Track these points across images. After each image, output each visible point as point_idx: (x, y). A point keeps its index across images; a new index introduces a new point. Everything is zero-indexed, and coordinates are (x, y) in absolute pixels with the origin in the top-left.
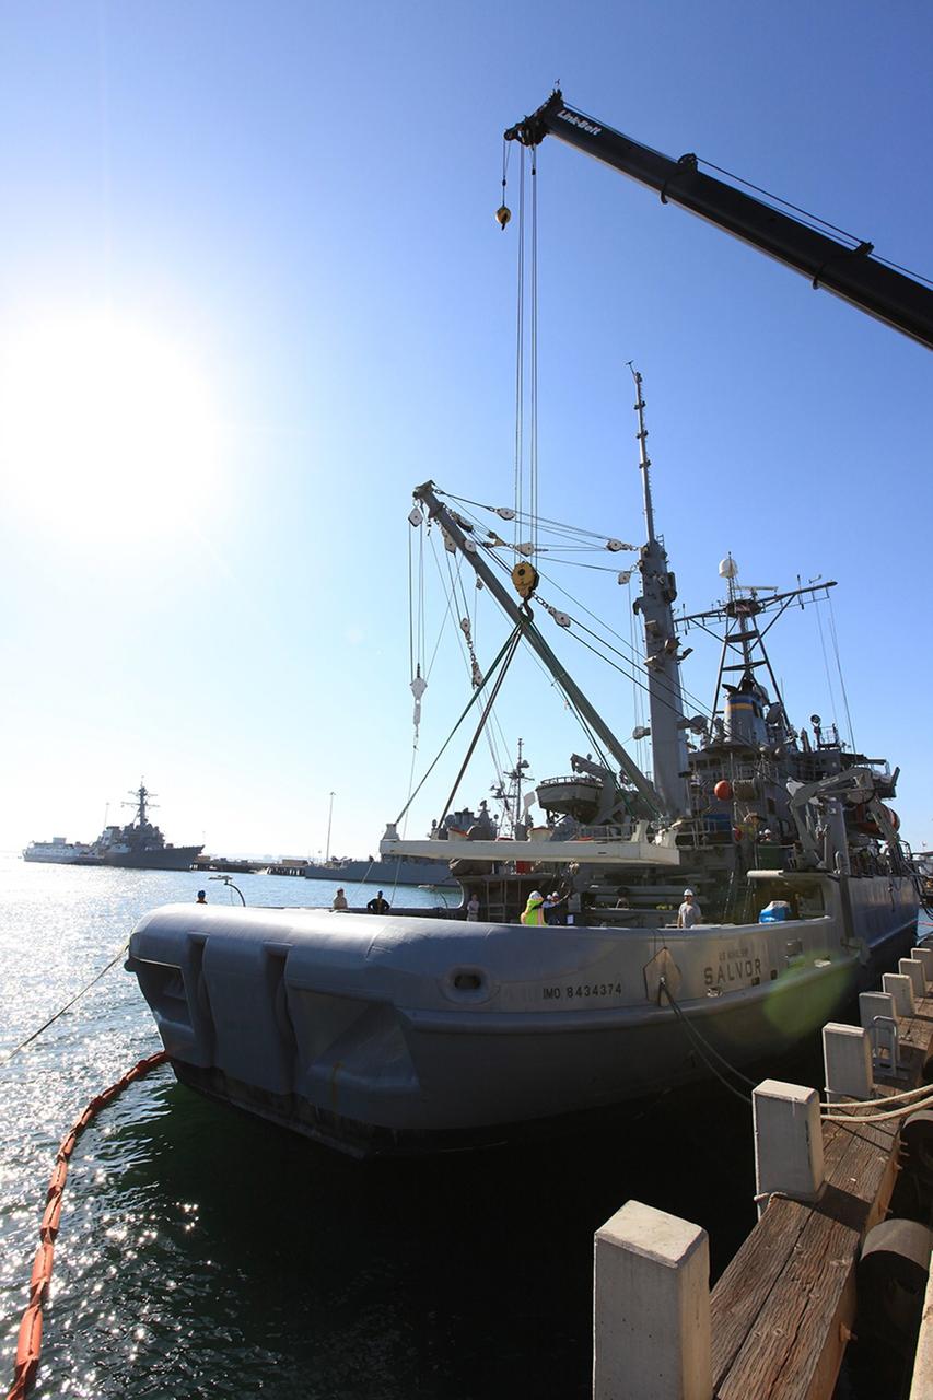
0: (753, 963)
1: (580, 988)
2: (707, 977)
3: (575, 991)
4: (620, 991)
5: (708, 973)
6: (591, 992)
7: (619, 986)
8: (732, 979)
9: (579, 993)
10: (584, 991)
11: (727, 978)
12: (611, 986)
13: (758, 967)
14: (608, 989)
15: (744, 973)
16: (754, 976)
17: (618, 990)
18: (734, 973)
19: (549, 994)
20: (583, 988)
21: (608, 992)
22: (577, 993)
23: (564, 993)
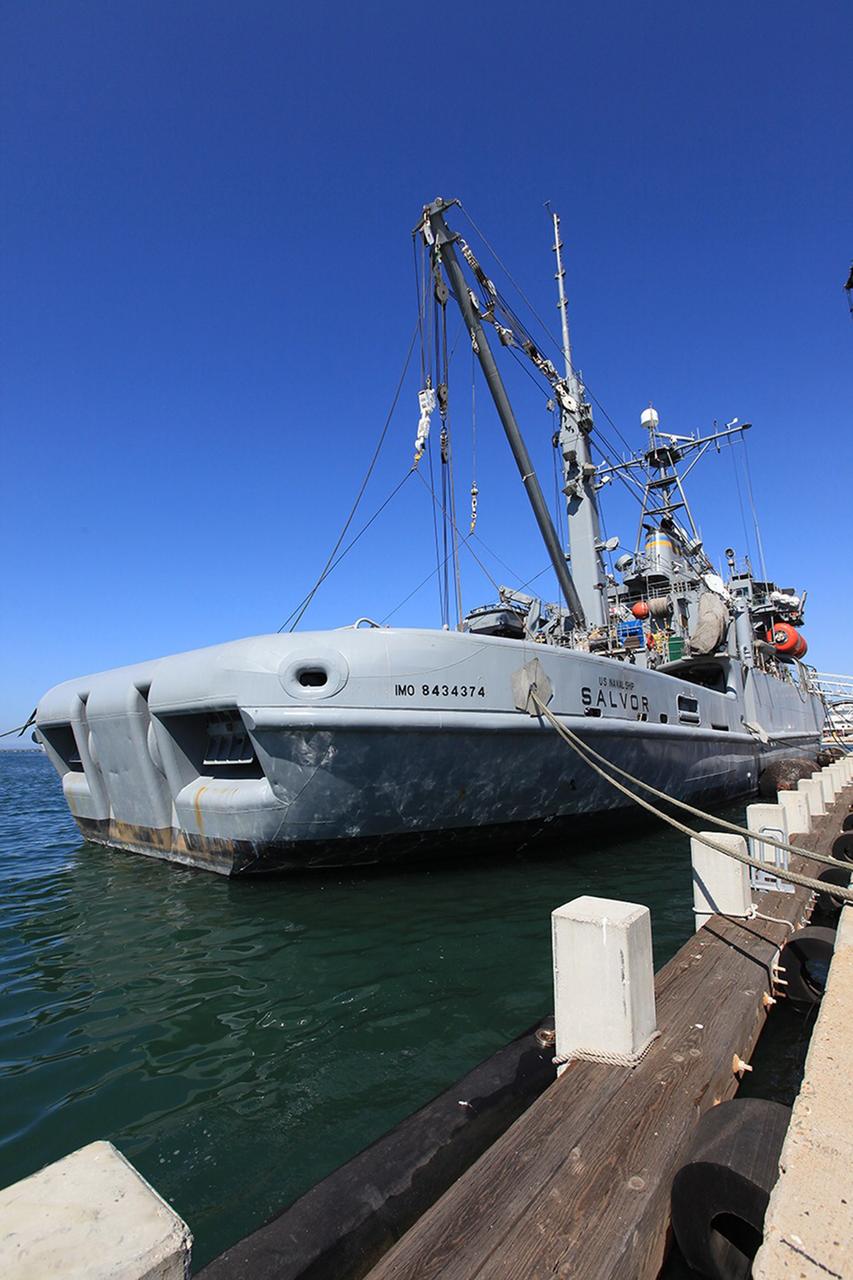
0: (639, 699)
1: (436, 688)
2: (584, 696)
3: (431, 690)
4: (483, 695)
5: (586, 693)
6: (450, 692)
7: (482, 689)
8: (614, 706)
9: (436, 691)
10: (441, 691)
11: (608, 705)
12: (473, 688)
13: (645, 705)
14: (469, 691)
15: (628, 706)
16: (640, 712)
17: (481, 693)
18: (617, 702)
19: (401, 691)
20: (440, 688)
21: (469, 693)
22: (433, 692)
23: (419, 691)
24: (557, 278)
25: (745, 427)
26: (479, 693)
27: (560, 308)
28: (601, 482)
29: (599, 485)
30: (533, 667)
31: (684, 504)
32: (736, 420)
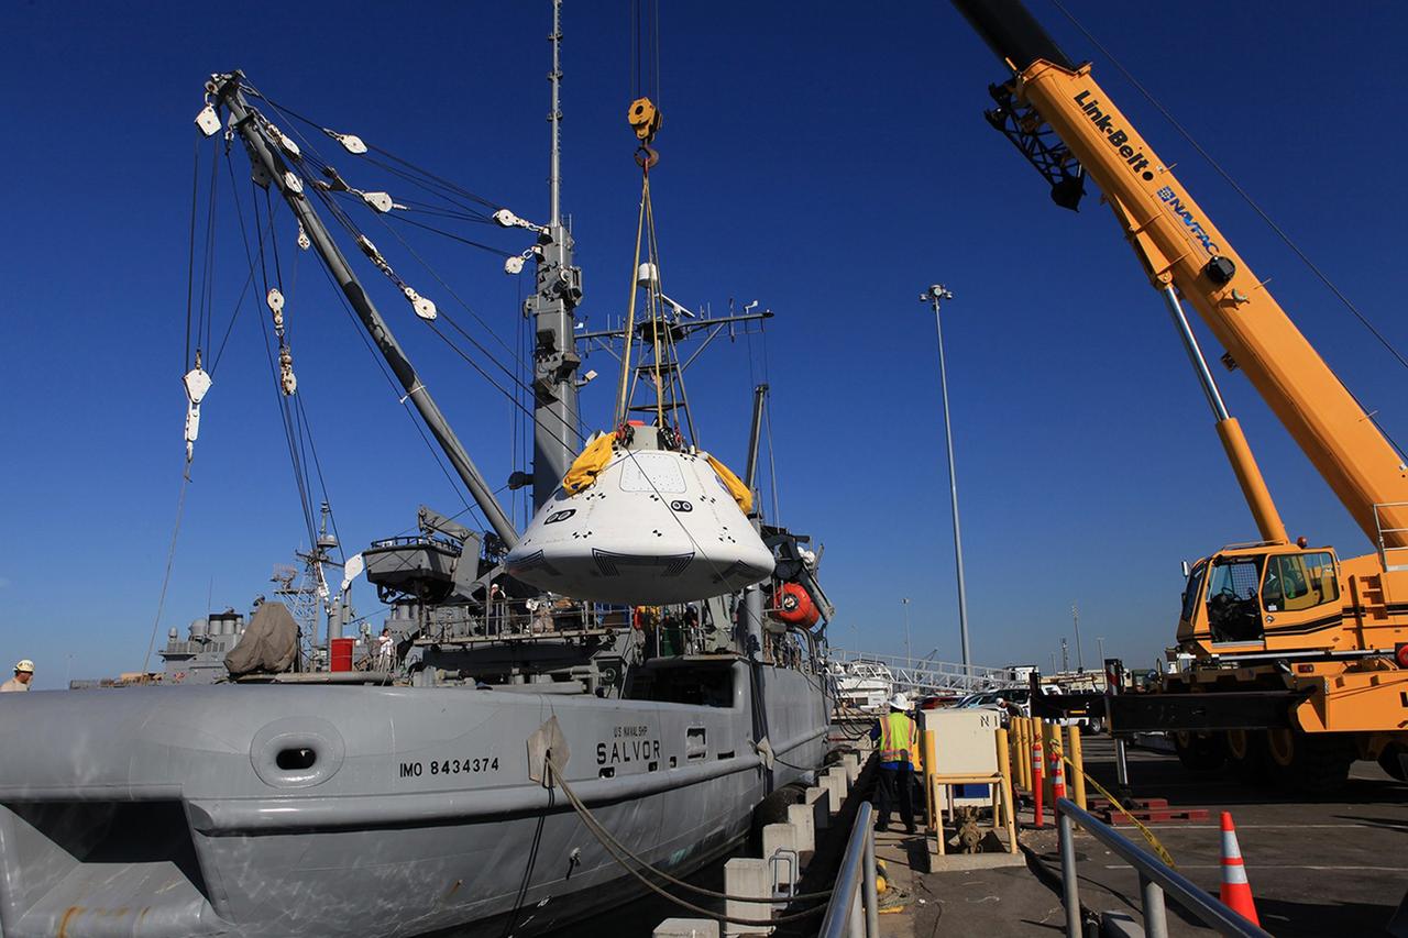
0: (652, 743)
1: (447, 764)
2: (600, 754)
3: (440, 767)
4: (496, 767)
5: (601, 750)
6: (461, 767)
7: (496, 760)
8: (627, 759)
9: (446, 769)
10: (452, 767)
11: (622, 759)
12: (487, 760)
13: (656, 749)
14: (482, 764)
15: (641, 756)
16: (651, 760)
17: (495, 766)
18: (630, 753)
19: (407, 770)
20: (450, 764)
21: (482, 768)
22: (443, 770)
23: (427, 768)
24: (552, 81)
25: (766, 315)
26: (493, 766)
27: (551, 121)
28: (584, 378)
29: (581, 382)
30: (550, 727)
31: (684, 405)
32: (755, 303)
